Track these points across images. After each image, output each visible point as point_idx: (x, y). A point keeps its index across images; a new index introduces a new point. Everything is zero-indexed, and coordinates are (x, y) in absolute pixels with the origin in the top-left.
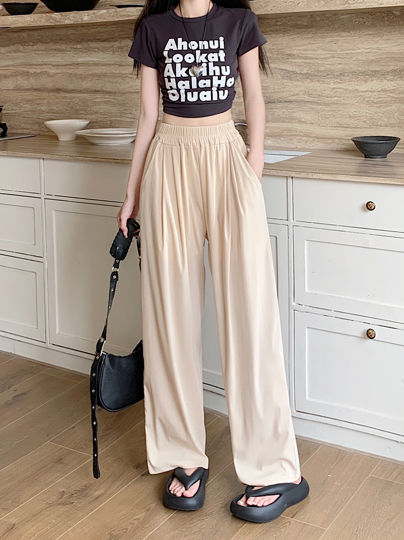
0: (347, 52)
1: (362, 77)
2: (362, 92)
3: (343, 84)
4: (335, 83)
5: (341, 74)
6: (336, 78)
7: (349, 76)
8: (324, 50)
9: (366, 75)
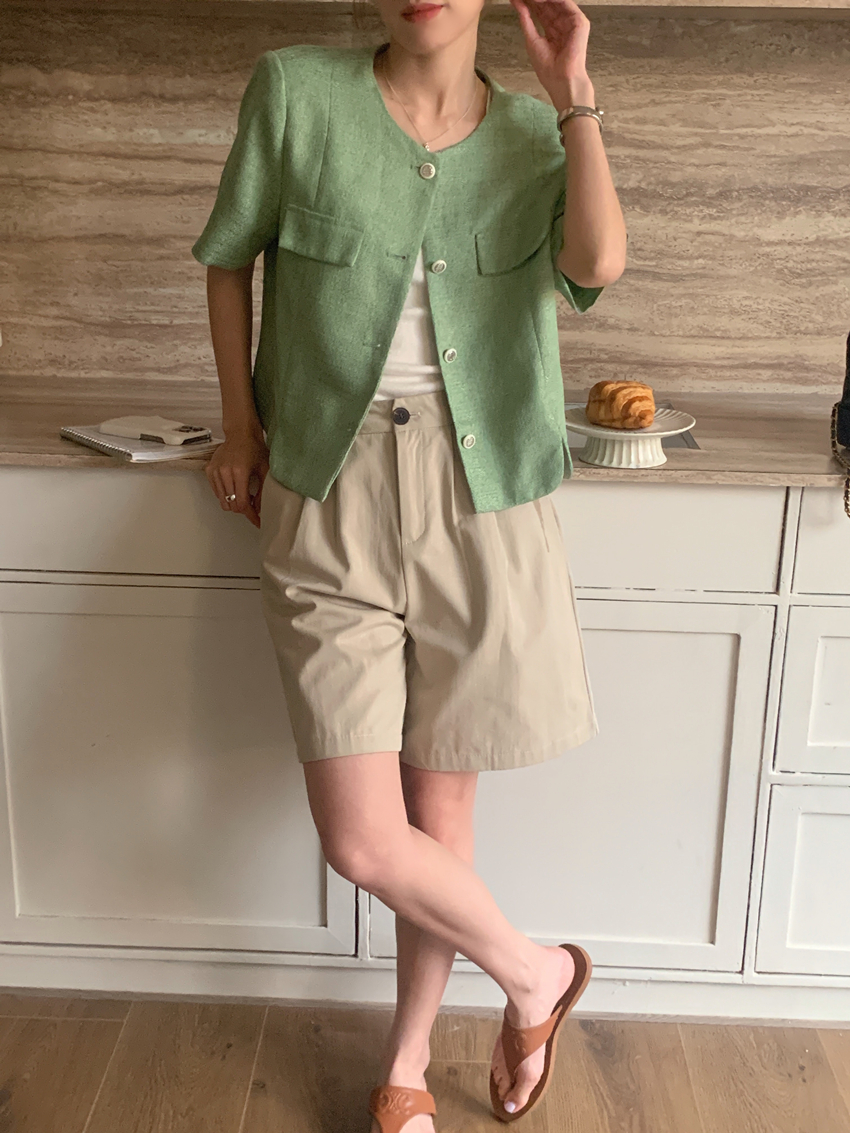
0: (743, 131)
1: (773, 203)
2: (770, 244)
3: (724, 222)
4: (704, 217)
5: (720, 194)
6: (709, 205)
7: (740, 200)
8: (685, 123)
9: (784, 198)
